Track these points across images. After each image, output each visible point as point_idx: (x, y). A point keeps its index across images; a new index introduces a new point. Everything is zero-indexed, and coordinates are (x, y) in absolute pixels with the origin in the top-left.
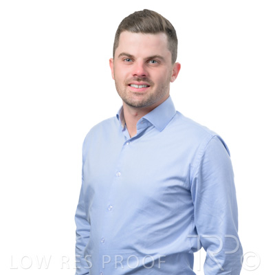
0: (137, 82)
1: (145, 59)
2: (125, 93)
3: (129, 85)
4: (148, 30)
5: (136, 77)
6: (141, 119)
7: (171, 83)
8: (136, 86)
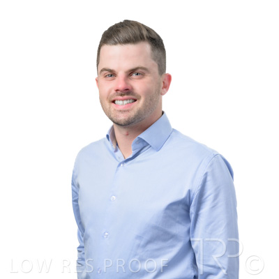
1: (126, 72)
2: (110, 111)
5: (119, 92)
6: (136, 139)
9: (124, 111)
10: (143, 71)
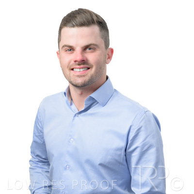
0: (78, 66)
1: (82, 48)
2: (70, 76)
3: (73, 69)
4: (82, 25)
5: (77, 62)
6: (88, 97)
7: (107, 65)
8: (78, 70)
9: (81, 76)
10: (94, 47)
